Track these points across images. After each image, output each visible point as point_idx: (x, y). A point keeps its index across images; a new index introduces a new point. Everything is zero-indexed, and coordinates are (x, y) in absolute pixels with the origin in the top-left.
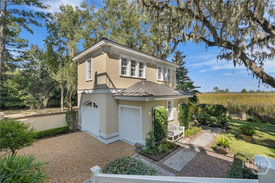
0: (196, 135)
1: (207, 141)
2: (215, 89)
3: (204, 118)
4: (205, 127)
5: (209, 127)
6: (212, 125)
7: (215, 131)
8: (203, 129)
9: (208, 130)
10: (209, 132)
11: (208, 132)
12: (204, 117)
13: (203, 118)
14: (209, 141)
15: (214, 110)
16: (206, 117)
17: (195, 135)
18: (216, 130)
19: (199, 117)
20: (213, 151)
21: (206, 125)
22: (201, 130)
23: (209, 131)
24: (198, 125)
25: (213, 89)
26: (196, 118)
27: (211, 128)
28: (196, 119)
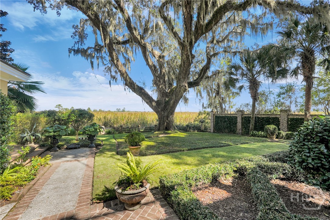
0: (38, 180)
1: (76, 184)
2: (57, 106)
3: (55, 134)
4: (56, 153)
5: (65, 151)
6: (71, 147)
7: (83, 155)
8: (55, 157)
9: (65, 157)
10: (71, 161)
11: (68, 161)
12: (54, 132)
13: (52, 134)
14: (81, 182)
15: (73, 117)
16: (59, 131)
17: (32, 182)
18: (82, 153)
19: (42, 134)
20: (105, 210)
21: (58, 149)
22: (49, 162)
23: (69, 158)
24: (40, 153)
25: (56, 106)
26: (33, 138)
27: (70, 151)
28: (34, 140)
